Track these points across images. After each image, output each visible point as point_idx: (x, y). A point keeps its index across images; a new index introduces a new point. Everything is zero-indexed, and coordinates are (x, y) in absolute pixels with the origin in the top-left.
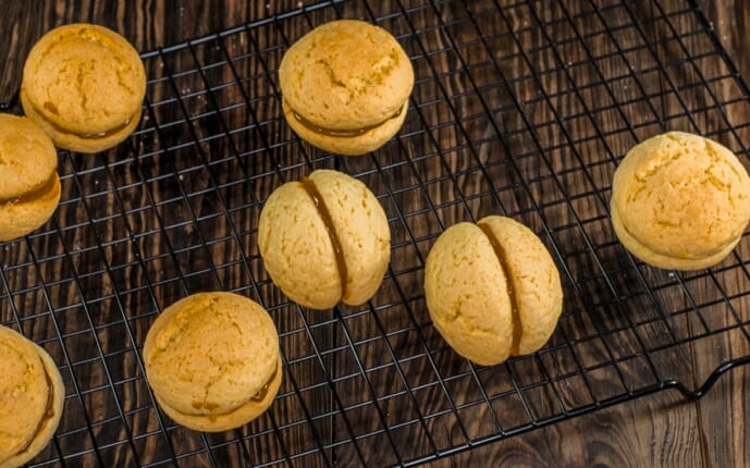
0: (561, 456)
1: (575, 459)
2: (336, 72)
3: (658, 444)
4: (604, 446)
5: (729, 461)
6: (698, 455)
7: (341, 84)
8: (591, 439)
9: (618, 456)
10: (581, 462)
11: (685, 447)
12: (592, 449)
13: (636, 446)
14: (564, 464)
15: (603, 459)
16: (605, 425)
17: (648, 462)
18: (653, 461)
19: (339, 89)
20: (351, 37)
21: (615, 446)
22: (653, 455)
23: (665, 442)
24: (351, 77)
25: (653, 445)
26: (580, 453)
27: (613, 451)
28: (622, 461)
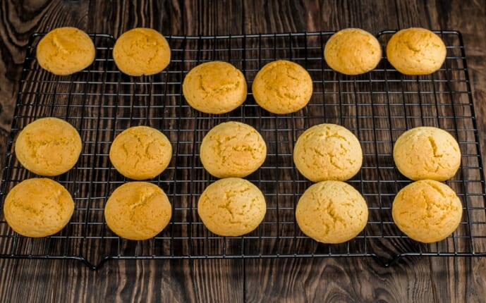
0: (361, 295)
1: (368, 297)
2: (203, 83)
3: (411, 289)
4: (384, 291)
5: (447, 297)
6: (432, 294)
7: (203, 89)
8: (376, 287)
9: (390, 295)
10: (372, 299)
11: (425, 290)
12: (377, 292)
13: (399, 290)
14: (363, 300)
15: (383, 297)
16: (384, 279)
17: (406, 299)
18: (408, 298)
19: (201, 90)
20: (219, 69)
21: (389, 291)
22: (408, 295)
23: (415, 288)
24: (208, 87)
25: (408, 289)
26: (371, 294)
27: (388, 293)
28: (393, 298)
